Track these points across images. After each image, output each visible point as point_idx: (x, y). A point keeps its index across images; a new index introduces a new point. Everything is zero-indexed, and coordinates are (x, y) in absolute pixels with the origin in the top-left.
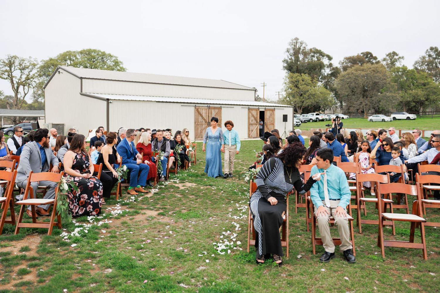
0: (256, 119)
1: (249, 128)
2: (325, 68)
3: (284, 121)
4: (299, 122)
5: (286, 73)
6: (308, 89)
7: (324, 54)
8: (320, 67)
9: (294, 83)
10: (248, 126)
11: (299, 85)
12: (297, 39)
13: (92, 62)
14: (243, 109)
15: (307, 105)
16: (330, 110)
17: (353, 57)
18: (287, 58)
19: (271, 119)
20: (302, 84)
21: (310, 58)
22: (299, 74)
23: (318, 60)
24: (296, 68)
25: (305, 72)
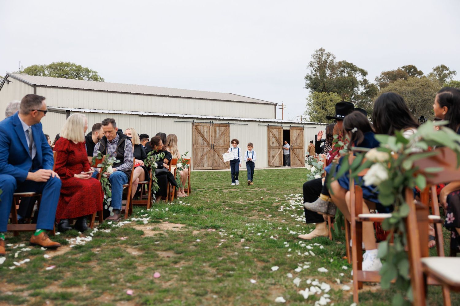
2: (359, 86)
5: (310, 92)
7: (356, 68)
8: (353, 85)
9: (321, 104)
11: (327, 106)
12: (322, 50)
17: (393, 71)
18: (310, 74)
20: (330, 105)
21: (339, 73)
22: (327, 93)
23: (349, 76)
24: (323, 85)
25: (334, 90)
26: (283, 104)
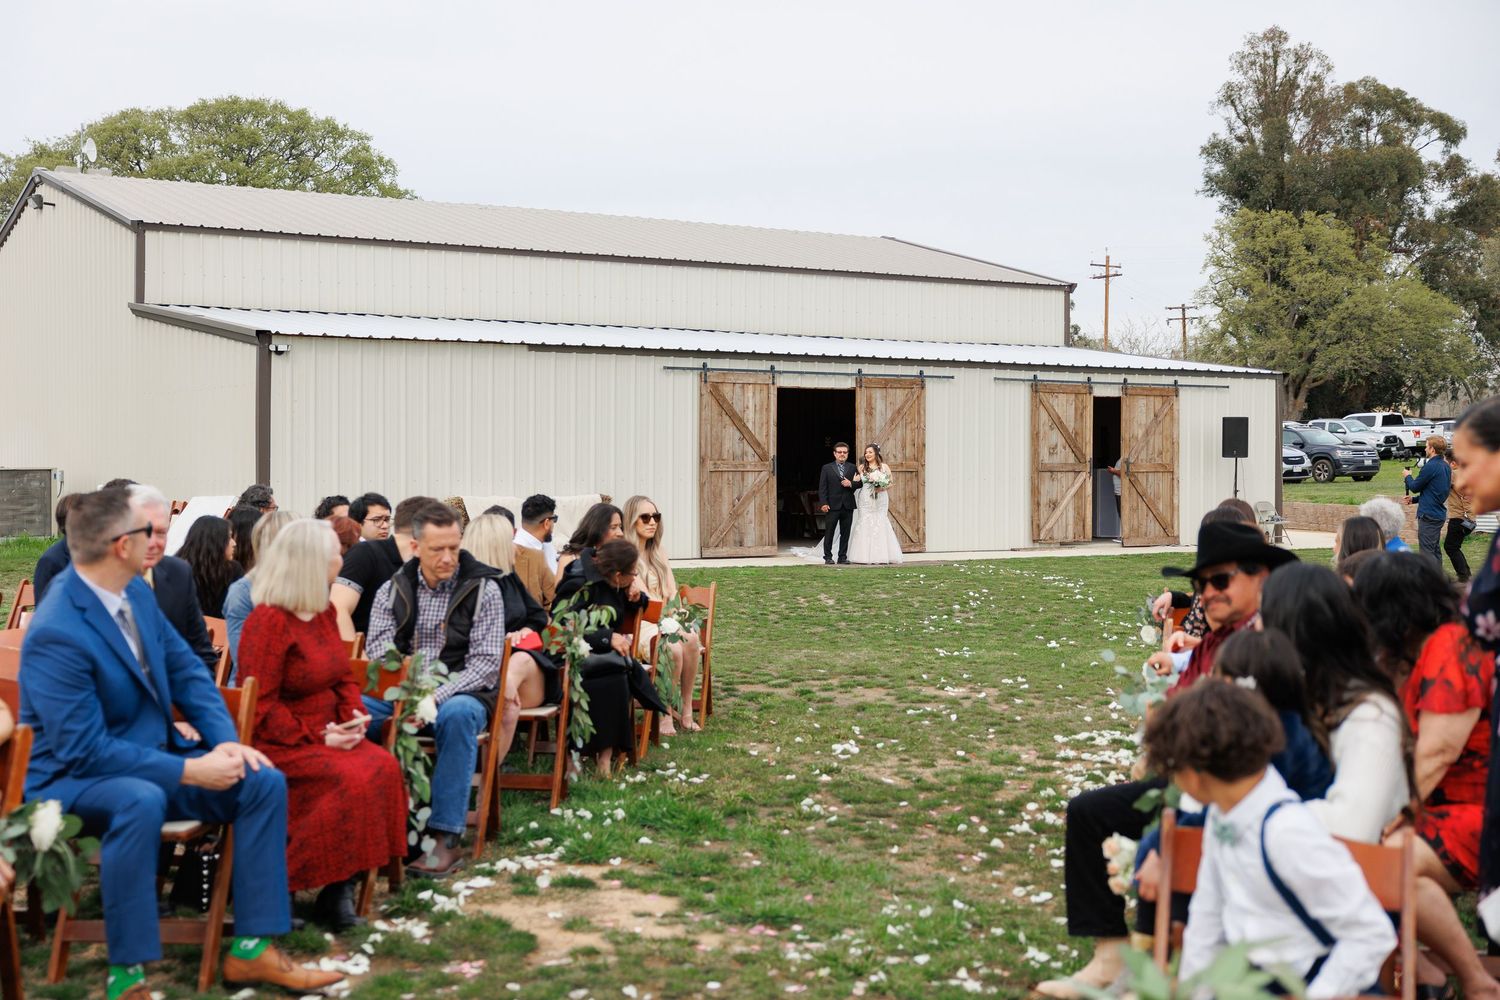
0: (1072, 443)
1: (1035, 491)
2: (1429, 183)
3: (1226, 453)
4: (1301, 461)
5: (1222, 210)
6: (1338, 291)
7: (1420, 108)
8: (1401, 179)
9: (1264, 261)
10: (1032, 479)
11: (1291, 270)
12: (1276, 36)
13: (242, 165)
14: (1001, 385)
15: (1332, 370)
16: (1455, 398)
18: (1224, 135)
19: (1156, 442)
20: (1303, 264)
21: (1347, 132)
22: (1291, 213)
23: (1388, 142)
24: (1275, 181)
25: (1323, 201)
26: (1108, 257)
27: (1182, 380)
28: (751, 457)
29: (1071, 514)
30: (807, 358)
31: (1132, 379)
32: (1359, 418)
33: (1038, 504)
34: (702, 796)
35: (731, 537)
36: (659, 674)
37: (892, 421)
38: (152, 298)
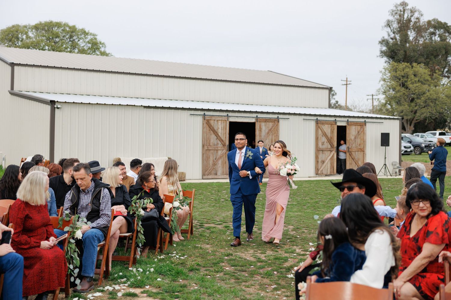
0: (330, 141)
1: (317, 157)
3: (382, 145)
4: (410, 147)
5: (386, 62)
6: (425, 90)
8: (446, 53)
9: (400, 79)
10: (316, 153)
11: (409, 83)
12: (404, 4)
13: (53, 44)
14: (305, 121)
15: (423, 117)
18: (386, 37)
19: (359, 141)
20: (413, 81)
21: (428, 37)
22: (409, 64)
23: (442, 40)
24: (404, 53)
25: (420, 60)
26: (347, 78)
27: (367, 120)
28: (220, 145)
29: (329, 165)
30: (239, 112)
31: (350, 120)
32: (431, 133)
33: (318, 162)
34: (183, 264)
35: (213, 172)
36: (172, 221)
37: (268, 133)
38: (16, 89)
